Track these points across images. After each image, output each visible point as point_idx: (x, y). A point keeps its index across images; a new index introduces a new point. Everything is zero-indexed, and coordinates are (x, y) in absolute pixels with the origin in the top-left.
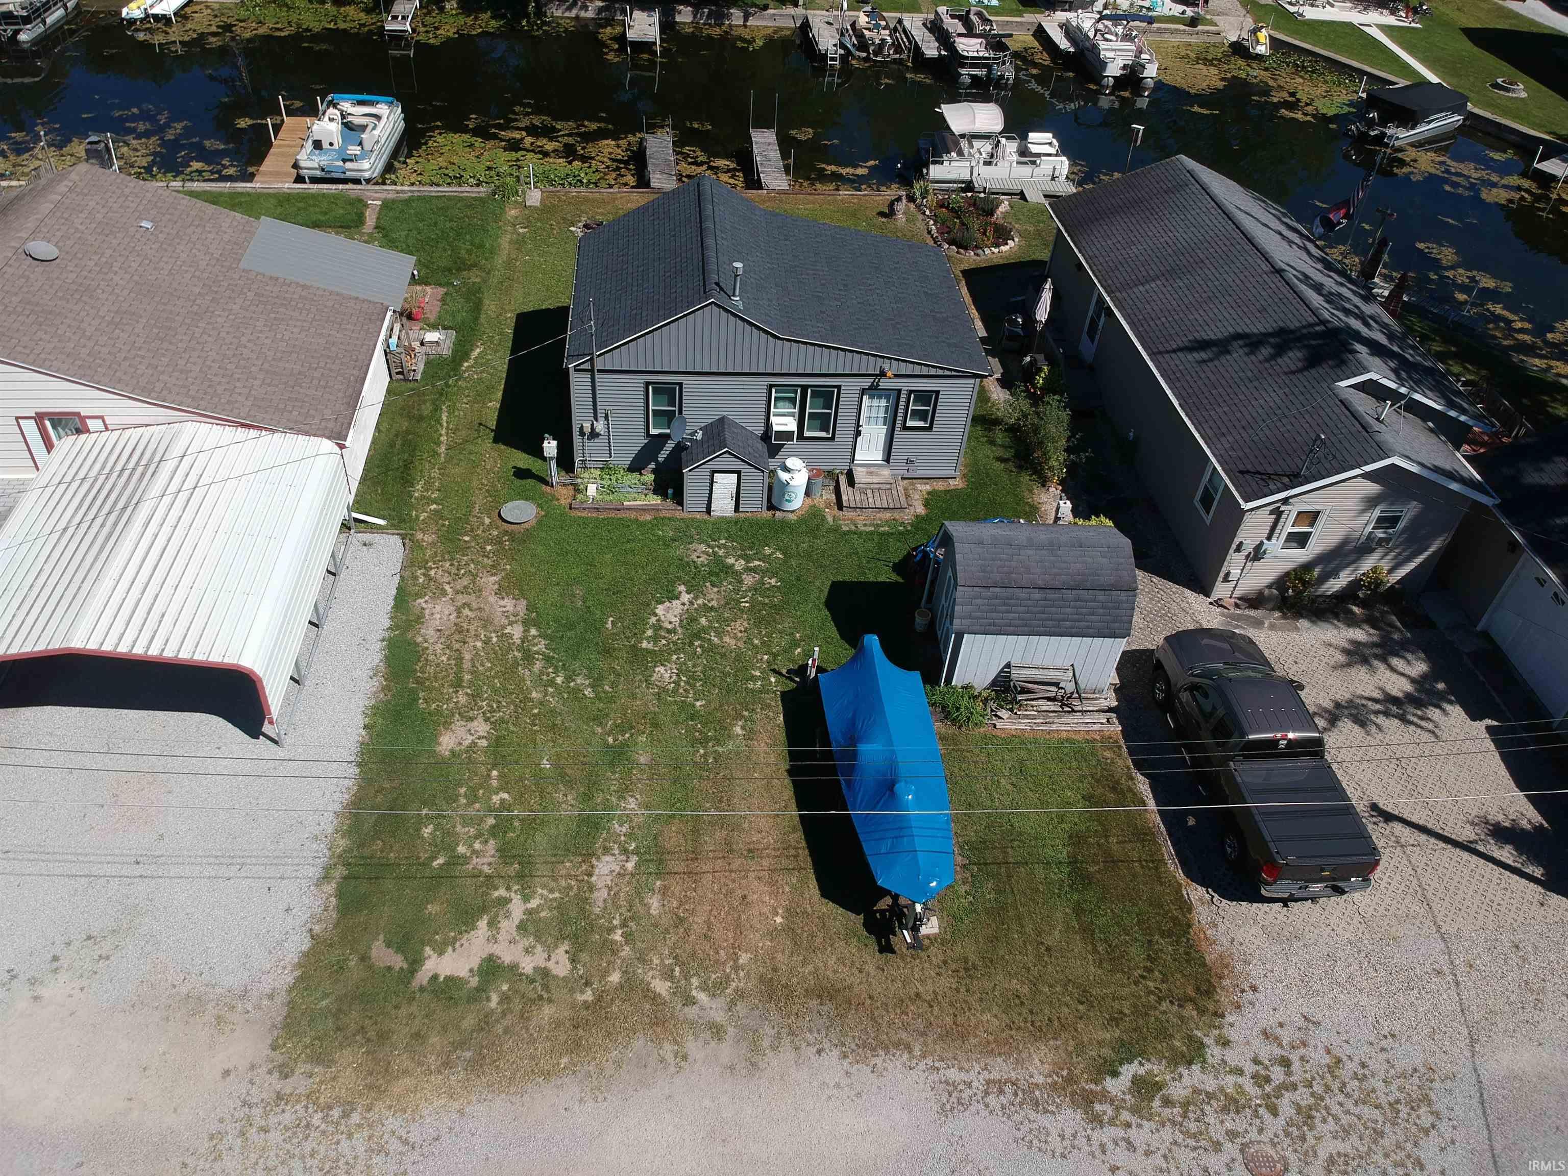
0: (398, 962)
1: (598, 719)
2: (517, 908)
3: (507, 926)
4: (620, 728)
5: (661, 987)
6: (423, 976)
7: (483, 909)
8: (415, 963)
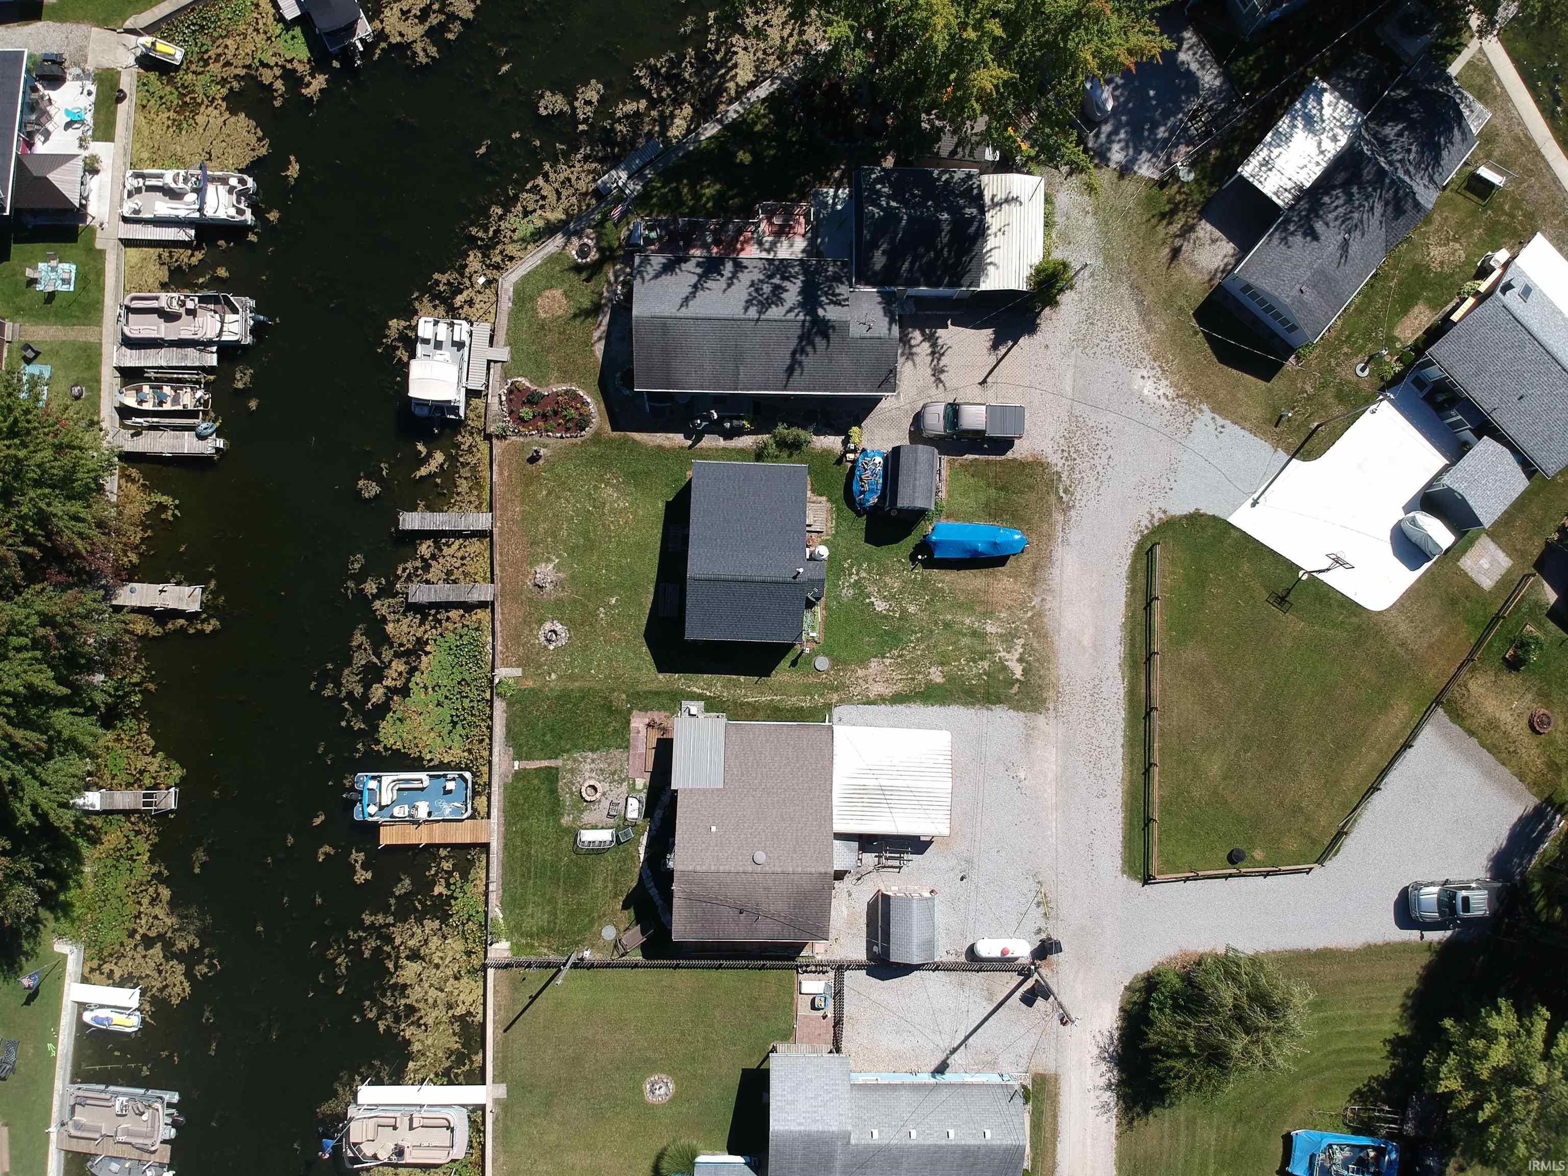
0: (1017, 685)
1: (931, 632)
2: (1002, 654)
3: (1008, 656)
4: (936, 624)
5: (1030, 614)
6: (1022, 678)
7: (1002, 663)
8: (1017, 680)
